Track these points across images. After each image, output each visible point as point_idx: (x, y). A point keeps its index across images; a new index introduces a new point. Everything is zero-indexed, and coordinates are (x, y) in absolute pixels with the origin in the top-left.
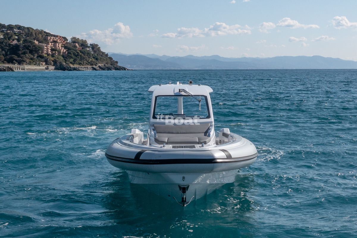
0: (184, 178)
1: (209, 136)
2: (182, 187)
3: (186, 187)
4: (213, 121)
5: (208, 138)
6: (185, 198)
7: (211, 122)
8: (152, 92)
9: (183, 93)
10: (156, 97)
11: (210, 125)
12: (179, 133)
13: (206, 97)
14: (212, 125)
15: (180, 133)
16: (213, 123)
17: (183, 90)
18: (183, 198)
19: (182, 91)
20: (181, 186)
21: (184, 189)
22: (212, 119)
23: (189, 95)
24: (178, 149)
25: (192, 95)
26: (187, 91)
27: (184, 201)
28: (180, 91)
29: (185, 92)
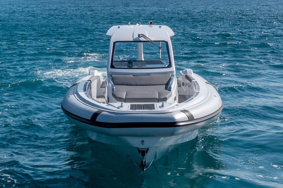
0: (143, 141)
1: (170, 90)
2: (141, 150)
3: (145, 150)
4: (174, 70)
5: (169, 93)
6: (145, 162)
7: (173, 72)
8: (110, 37)
9: (142, 39)
10: (114, 43)
11: (171, 75)
12: (138, 85)
13: (167, 43)
14: (174, 75)
15: (140, 85)
16: (175, 73)
17: (143, 35)
18: (142, 162)
19: (141, 36)
20: (139, 149)
21: (143, 152)
22: (173, 68)
23: (149, 41)
24: (137, 110)
25: (151, 41)
26: (147, 36)
27: (143, 165)
28: (139, 36)
29: (144, 38)
